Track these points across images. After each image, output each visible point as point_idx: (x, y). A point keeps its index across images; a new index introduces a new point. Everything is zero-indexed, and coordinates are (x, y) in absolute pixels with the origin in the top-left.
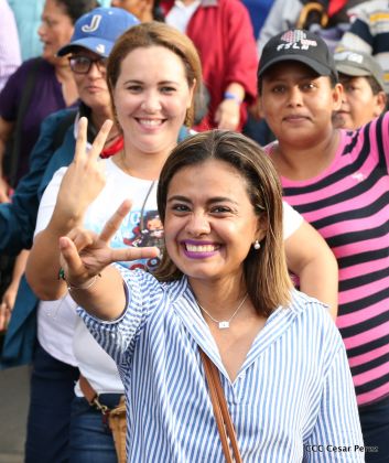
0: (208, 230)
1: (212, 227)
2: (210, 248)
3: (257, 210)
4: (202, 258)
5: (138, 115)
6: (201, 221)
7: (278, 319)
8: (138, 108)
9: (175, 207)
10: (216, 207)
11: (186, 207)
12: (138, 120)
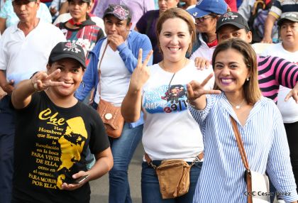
0: (229, 74)
1: (231, 73)
2: (230, 81)
3: (247, 66)
4: (227, 84)
5: (169, 46)
6: (227, 71)
7: (257, 106)
8: (169, 43)
9: (218, 66)
10: (232, 66)
11: (221, 66)
12: (169, 48)
